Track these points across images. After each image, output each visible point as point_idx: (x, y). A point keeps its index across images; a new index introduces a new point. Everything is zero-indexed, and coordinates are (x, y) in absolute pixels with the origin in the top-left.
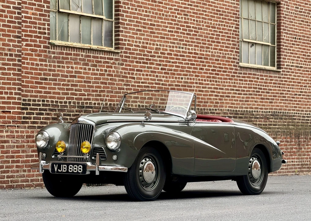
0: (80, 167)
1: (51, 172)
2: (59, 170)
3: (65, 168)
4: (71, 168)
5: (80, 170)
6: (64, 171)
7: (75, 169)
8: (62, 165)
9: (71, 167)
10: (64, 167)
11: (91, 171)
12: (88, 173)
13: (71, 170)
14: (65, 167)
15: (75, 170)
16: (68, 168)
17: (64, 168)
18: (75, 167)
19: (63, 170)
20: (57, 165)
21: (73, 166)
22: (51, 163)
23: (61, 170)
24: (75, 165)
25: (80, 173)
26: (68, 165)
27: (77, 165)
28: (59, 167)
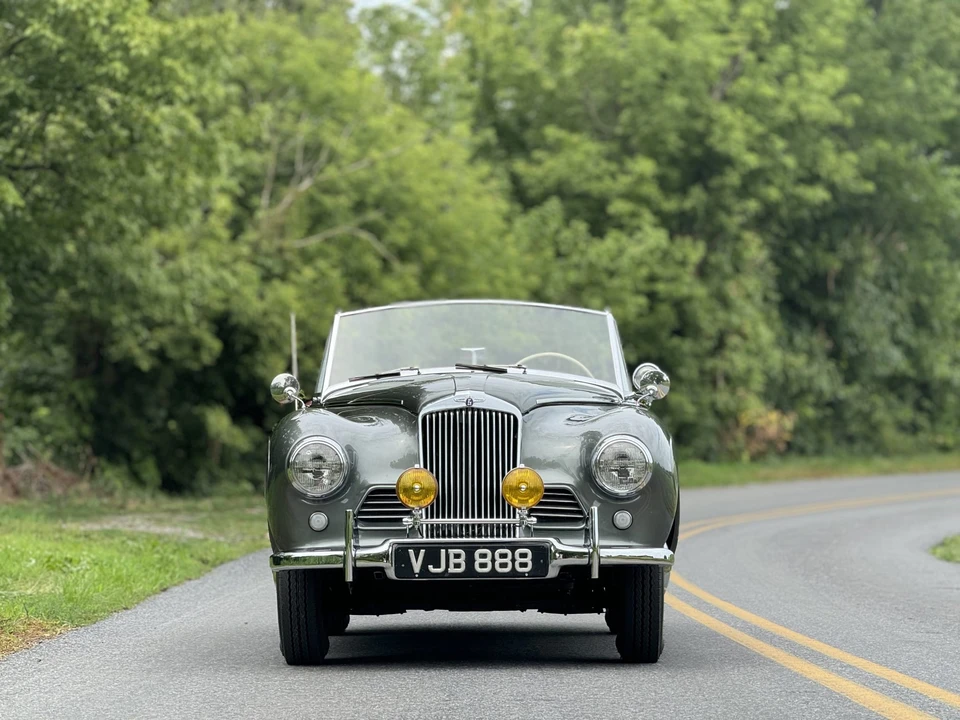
0: (523, 555)
1: (395, 578)
2: (430, 567)
3: (457, 561)
4: (483, 560)
5: (524, 565)
6: (452, 570)
7: (503, 560)
8: (443, 551)
9: (484, 556)
10: (452, 556)
11: (564, 569)
12: (552, 573)
13: (483, 565)
14: (457, 556)
15: (503, 565)
16: (470, 561)
17: (453, 561)
18: (503, 556)
19: (451, 565)
20: (423, 551)
21: (493, 550)
22: (395, 546)
23: (439, 567)
24: (503, 548)
25: (525, 573)
26: (470, 549)
27: (507, 548)
28: (432, 555)
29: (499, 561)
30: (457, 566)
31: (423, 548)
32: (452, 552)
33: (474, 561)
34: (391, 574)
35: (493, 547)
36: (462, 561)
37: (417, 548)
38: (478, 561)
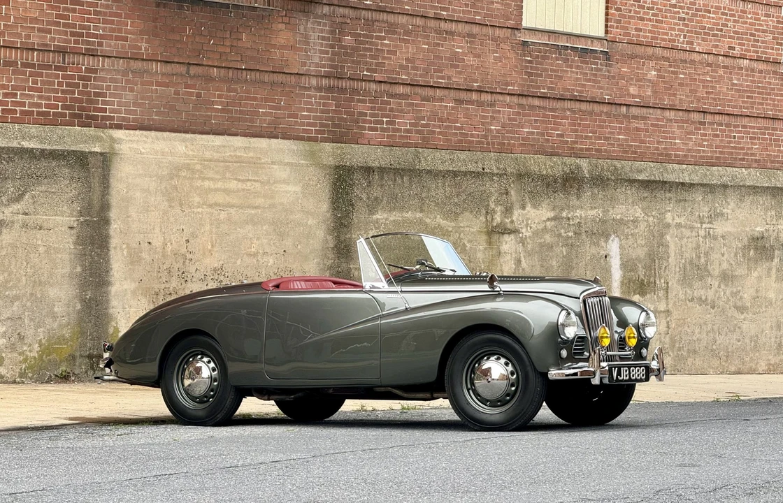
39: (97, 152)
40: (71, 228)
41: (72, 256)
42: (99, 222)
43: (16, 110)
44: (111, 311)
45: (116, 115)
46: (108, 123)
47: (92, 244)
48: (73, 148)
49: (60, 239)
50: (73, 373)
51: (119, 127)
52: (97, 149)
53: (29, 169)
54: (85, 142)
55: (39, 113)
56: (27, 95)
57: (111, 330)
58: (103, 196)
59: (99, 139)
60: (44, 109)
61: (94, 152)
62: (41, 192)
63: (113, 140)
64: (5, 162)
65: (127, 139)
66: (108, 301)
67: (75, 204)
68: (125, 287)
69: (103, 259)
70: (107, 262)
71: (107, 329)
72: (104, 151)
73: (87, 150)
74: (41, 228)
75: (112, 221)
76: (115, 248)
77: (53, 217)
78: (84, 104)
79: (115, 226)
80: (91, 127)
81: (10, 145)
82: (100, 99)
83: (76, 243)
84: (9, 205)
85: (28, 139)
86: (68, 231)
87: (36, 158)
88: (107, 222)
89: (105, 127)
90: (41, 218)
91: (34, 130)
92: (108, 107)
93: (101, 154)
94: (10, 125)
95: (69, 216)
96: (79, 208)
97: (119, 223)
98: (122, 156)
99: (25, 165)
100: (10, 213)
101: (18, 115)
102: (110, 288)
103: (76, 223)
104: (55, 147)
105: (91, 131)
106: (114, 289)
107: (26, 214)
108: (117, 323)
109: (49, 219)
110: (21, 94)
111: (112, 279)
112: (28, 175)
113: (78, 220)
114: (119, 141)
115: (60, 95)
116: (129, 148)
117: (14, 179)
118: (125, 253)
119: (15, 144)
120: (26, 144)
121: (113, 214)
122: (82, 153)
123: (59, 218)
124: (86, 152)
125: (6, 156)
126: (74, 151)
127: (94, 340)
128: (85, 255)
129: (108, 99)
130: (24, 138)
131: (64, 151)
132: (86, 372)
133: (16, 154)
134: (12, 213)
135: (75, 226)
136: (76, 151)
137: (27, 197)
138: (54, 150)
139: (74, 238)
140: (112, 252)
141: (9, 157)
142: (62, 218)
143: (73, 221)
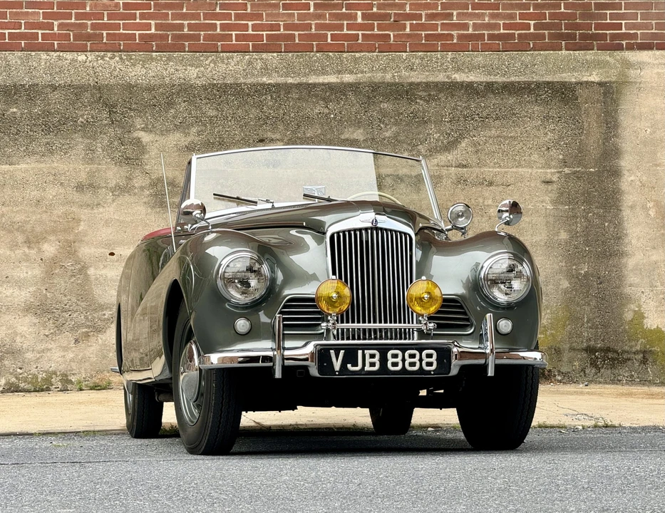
0: (429, 356)
1: (318, 375)
2: (349, 366)
3: (372, 360)
4: (395, 360)
5: (430, 364)
6: (367, 368)
7: (412, 360)
8: (360, 352)
9: (395, 356)
10: (367, 357)
11: (463, 368)
12: (454, 371)
13: (395, 364)
14: (372, 356)
15: (412, 364)
16: (384, 360)
17: (368, 360)
18: (412, 356)
19: (367, 364)
20: (342, 352)
21: (403, 351)
22: (318, 347)
23: (357, 366)
24: (413, 349)
25: (430, 371)
26: (383, 350)
27: (416, 349)
28: (351, 355)
29: (408, 360)
30: (372, 364)
31: (342, 349)
32: (368, 352)
33: (388, 360)
34: (314, 372)
35: (403, 348)
36: (376, 360)
37: (337, 349)
38: (391, 360)
39: (594, 82)
40: (548, 182)
41: (551, 219)
42: (599, 174)
43: (452, 35)
44: (627, 290)
45: (639, 32)
46: (624, 43)
47: (588, 201)
48: (549, 78)
49: (528, 197)
50: (559, 371)
51: (643, 47)
52: (594, 77)
53: (468, 108)
54: (574, 69)
55: (491, 37)
56: (471, 14)
57: (628, 316)
58: (607, 139)
59: (599, 64)
60: (502, 31)
61: (587, 82)
62: (490, 137)
63: (628, 65)
64: (421, 102)
65: (657, 62)
66: (621, 278)
67: (553, 152)
68: (654, 258)
69: (610, 222)
70: (618, 224)
71: (621, 315)
72: (607, 80)
73: (573, 80)
74: (491, 184)
75: (626, 172)
76: (632, 207)
77: (514, 170)
78: (578, 21)
79: (632, 178)
80: (593, 49)
81: (431, 79)
82: (608, 12)
83: (555, 202)
84: (431, 155)
85: (466, 70)
86: (543, 187)
87: (478, 93)
88: (616, 173)
89: (620, 48)
90: (489, 171)
91: (480, 58)
92: (623, 22)
93: (600, 84)
94: (439, 55)
95: (543, 167)
96: (561, 157)
97: (639, 174)
98: (642, 85)
99: (459, 103)
100: (433, 166)
101: (455, 41)
102: (624, 260)
103: (557, 175)
104: (513, 79)
105: (590, 55)
106: (631, 262)
107: (465, 166)
108: (640, 306)
109: (506, 172)
110: (458, 14)
111: (628, 249)
112: (465, 117)
113: (558, 172)
114: (641, 65)
115: (531, 11)
116: (658, 74)
117: (439, 122)
118: (652, 213)
119: (441, 77)
120: (459, 77)
121: (626, 163)
122: (563, 84)
123: (524, 170)
124: (571, 83)
125: (423, 94)
126: (548, 83)
127: (598, 328)
128: (575, 217)
129: (623, 11)
130: (458, 70)
131: (529, 84)
132: (583, 370)
133: (440, 91)
134: (438, 166)
135: (555, 178)
136: (553, 83)
137: (463, 145)
138: (512, 83)
139: (554, 195)
140: (626, 213)
141: (430, 95)
142: (530, 170)
143: (551, 173)
